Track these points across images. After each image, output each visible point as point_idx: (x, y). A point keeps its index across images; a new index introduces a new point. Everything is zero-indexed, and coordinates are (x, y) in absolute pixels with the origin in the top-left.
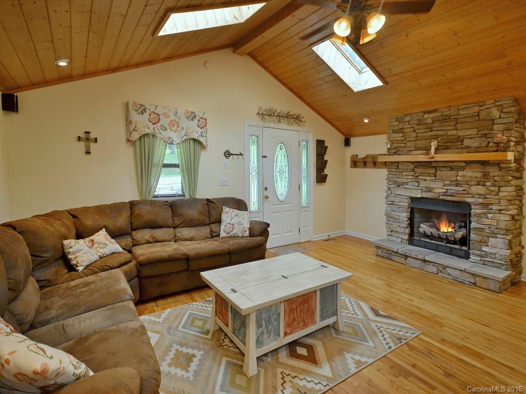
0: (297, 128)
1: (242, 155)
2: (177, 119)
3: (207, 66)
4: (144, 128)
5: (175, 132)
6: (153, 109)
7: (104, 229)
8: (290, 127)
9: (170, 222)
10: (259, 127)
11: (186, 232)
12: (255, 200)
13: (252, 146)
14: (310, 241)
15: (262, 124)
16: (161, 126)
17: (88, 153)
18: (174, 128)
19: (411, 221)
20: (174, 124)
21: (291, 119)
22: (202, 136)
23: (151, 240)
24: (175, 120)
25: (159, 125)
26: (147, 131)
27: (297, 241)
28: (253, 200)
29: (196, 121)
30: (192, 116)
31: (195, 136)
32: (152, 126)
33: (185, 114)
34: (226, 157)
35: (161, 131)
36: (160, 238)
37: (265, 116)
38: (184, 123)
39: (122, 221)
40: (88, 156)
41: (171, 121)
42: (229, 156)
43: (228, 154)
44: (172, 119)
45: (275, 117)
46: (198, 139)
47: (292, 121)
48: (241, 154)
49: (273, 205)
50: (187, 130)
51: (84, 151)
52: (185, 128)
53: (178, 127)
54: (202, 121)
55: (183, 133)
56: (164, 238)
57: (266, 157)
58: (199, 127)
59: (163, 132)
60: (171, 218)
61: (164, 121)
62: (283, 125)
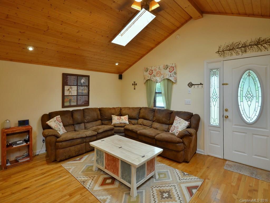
1: (203, 84)
2: (159, 70)
3: (176, 38)
4: (147, 77)
5: (159, 77)
6: (150, 69)
7: (127, 115)
9: (151, 118)
10: (220, 61)
11: (156, 125)
12: (216, 117)
13: (213, 77)
15: (222, 58)
16: (153, 75)
17: (135, 89)
18: (158, 75)
20: (159, 73)
22: (171, 77)
23: (141, 124)
24: (159, 71)
25: (152, 75)
26: (148, 78)
28: (213, 117)
29: (168, 69)
30: (166, 67)
31: (167, 77)
32: (150, 76)
33: (163, 67)
34: (189, 87)
35: (153, 77)
36: (145, 124)
37: (225, 52)
38: (163, 71)
39: (134, 114)
40: (134, 90)
41: (157, 72)
42: (191, 86)
43: (191, 85)
44: (158, 71)
45: (237, 50)
46: (169, 78)
48: (201, 84)
49: (235, 125)
50: (164, 75)
51: (134, 88)
52: (163, 74)
53: (160, 74)
54: (171, 68)
55: (162, 76)
56: (147, 125)
57: (227, 84)
58: (170, 72)
59: (154, 78)
60: (152, 117)
61: (154, 73)
62: (249, 53)
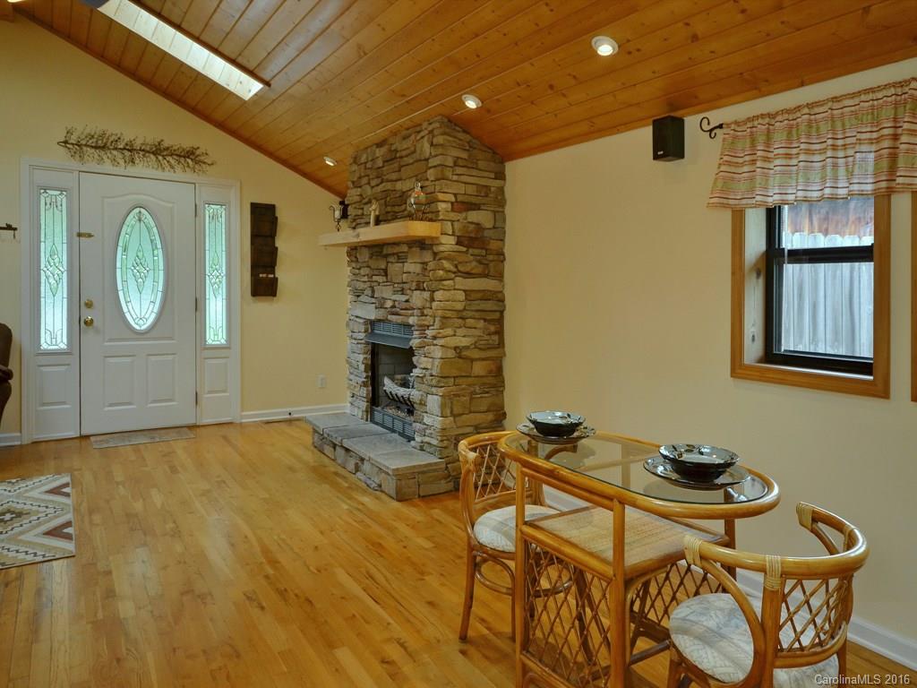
0: (189, 176)
8: (168, 174)
10: (69, 171)
12: (58, 326)
14: (231, 423)
19: (373, 373)
21: (169, 158)
27: (191, 421)
28: (49, 327)
37: (85, 148)
45: (115, 152)
47: (172, 161)
48: (10, 228)
49: (110, 340)
57: (90, 236)
62: (140, 168)
